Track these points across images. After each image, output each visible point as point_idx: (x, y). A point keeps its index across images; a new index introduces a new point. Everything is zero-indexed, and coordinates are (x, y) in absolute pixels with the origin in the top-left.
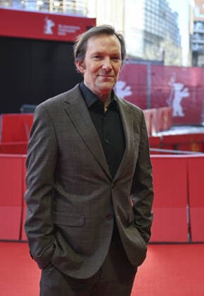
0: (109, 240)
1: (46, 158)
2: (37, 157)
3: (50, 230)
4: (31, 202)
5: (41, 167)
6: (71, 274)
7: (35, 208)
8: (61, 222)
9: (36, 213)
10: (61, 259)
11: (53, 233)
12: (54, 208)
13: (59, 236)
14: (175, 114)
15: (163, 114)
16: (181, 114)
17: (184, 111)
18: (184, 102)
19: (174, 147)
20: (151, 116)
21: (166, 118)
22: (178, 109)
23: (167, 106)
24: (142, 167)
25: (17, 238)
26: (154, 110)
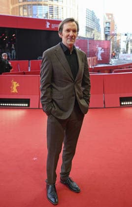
0: (73, 104)
1: (48, 73)
2: (44, 73)
3: (50, 101)
4: (42, 90)
5: (46, 77)
6: (59, 118)
7: (44, 92)
8: (54, 98)
9: (45, 94)
10: (55, 112)
11: (52, 102)
12: (52, 92)
13: (54, 103)
14: (98, 59)
15: (94, 59)
16: (101, 59)
17: (102, 58)
18: (102, 55)
19: (98, 72)
20: (89, 60)
21: (95, 61)
22: (100, 58)
23: (95, 56)
24: (86, 76)
25: (38, 107)
26: (90, 58)
